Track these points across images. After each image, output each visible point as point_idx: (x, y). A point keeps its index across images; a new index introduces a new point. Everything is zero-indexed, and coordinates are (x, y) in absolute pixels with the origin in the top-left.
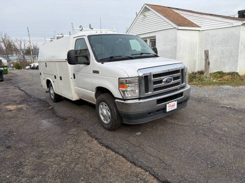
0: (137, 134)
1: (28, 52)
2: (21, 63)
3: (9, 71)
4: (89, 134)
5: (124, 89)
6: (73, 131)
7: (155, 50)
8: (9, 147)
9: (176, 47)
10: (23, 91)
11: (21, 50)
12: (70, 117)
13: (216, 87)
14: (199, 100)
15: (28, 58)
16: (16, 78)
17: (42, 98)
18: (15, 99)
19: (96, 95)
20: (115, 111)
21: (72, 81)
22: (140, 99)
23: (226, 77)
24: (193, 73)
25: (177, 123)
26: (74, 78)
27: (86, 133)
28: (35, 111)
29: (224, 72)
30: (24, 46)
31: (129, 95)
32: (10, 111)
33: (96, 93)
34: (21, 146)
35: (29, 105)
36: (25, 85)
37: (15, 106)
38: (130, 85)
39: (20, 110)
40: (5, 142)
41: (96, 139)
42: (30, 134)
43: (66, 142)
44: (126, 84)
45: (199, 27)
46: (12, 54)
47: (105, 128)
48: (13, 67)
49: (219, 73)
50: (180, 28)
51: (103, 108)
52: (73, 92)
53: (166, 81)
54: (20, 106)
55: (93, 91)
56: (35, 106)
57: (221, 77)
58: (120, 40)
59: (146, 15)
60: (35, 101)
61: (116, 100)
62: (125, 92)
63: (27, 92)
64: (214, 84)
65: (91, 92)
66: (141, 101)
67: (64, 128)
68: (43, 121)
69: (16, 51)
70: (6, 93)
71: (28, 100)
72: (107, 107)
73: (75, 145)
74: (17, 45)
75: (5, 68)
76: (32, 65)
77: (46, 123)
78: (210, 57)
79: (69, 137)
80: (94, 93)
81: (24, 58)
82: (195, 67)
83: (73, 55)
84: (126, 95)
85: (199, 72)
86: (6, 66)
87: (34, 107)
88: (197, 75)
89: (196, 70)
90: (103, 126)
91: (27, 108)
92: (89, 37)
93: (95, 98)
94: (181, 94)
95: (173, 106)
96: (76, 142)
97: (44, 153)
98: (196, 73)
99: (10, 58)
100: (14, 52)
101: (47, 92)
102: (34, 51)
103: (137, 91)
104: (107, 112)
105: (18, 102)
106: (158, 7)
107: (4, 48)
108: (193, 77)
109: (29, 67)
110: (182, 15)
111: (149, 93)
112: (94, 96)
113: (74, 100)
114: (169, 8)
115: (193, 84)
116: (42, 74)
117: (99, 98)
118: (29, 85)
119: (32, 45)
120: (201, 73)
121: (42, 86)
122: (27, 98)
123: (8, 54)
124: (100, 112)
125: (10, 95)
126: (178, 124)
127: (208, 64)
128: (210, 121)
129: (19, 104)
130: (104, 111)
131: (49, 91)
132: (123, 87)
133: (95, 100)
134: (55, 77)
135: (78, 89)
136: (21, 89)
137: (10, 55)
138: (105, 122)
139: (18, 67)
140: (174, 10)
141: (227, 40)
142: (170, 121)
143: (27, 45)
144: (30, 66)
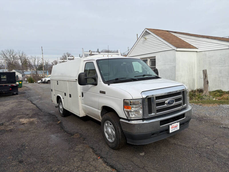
0: (141, 154)
1: (40, 68)
2: (34, 77)
3: (23, 85)
4: (94, 151)
5: (129, 110)
6: (79, 147)
7: (156, 71)
8: (21, 162)
9: (175, 67)
10: (34, 104)
11: (35, 65)
12: (77, 133)
13: (216, 106)
14: (201, 119)
15: (40, 73)
16: (29, 91)
17: (52, 112)
18: (28, 112)
19: (102, 114)
20: (120, 130)
21: (80, 99)
22: (143, 119)
23: (225, 96)
24: (192, 91)
25: (179, 143)
26: (83, 96)
27: (91, 150)
28: (45, 125)
29: (223, 90)
30: (38, 62)
31: (133, 116)
32: (23, 124)
33: (102, 112)
34: (32, 161)
35: (40, 119)
36: (37, 99)
37: (28, 120)
38: (134, 106)
39: (31, 123)
40: (17, 156)
41: (101, 158)
42: (41, 149)
43: (73, 159)
44: (131, 105)
45: (196, 48)
46: (27, 69)
47: (109, 147)
48: (26, 81)
49: (219, 91)
50: (178, 49)
51: (108, 126)
52: (81, 109)
53: (169, 103)
54: (32, 120)
55: (99, 109)
56: (45, 119)
57: (221, 95)
58: (124, 63)
59: (147, 38)
60: (45, 115)
61: (121, 120)
62: (130, 113)
63: (38, 106)
64: (214, 102)
65: (97, 110)
66: (145, 122)
67: (71, 143)
68: (52, 136)
69: (31, 66)
70: (19, 106)
71: (39, 114)
72: (112, 126)
73: (82, 163)
74: (32, 62)
75: (20, 83)
76: (44, 79)
77: (54, 138)
78: (208, 76)
79: (76, 153)
80: (100, 111)
81: (36, 73)
82: (194, 85)
83: (83, 77)
84: (131, 116)
85: (198, 90)
86: (21, 81)
87: (45, 121)
88: (196, 93)
89: (195, 88)
90: (108, 145)
91: (38, 122)
92: (98, 61)
93: (100, 116)
94: (183, 115)
95: (176, 127)
96: (82, 160)
97: (53, 169)
98: (195, 91)
99: (24, 73)
100: (28, 68)
101: (56, 107)
102: (45, 67)
103: (141, 112)
104: (112, 131)
105: (30, 116)
106: (157, 31)
107: (21, 64)
108: (193, 95)
109: (40, 81)
110: (180, 37)
111: (153, 114)
112: (100, 114)
113: (81, 116)
114: (167, 31)
115: (193, 102)
116: (53, 91)
117: (105, 116)
118: (40, 99)
119: (44, 61)
120: (201, 91)
121: (52, 101)
122: (38, 112)
123: (23, 69)
124: (105, 130)
125: (23, 108)
126: (181, 145)
127: (206, 82)
128: (213, 142)
129: (31, 117)
130: (109, 130)
131: (58, 107)
132: (128, 108)
133: (101, 118)
134: (65, 94)
135: (85, 107)
136: (33, 102)
137: (25, 70)
138: (110, 140)
139: (31, 81)
140: (172, 33)
141: (225, 61)
142: (173, 141)
143: (40, 62)
144: (42, 80)
